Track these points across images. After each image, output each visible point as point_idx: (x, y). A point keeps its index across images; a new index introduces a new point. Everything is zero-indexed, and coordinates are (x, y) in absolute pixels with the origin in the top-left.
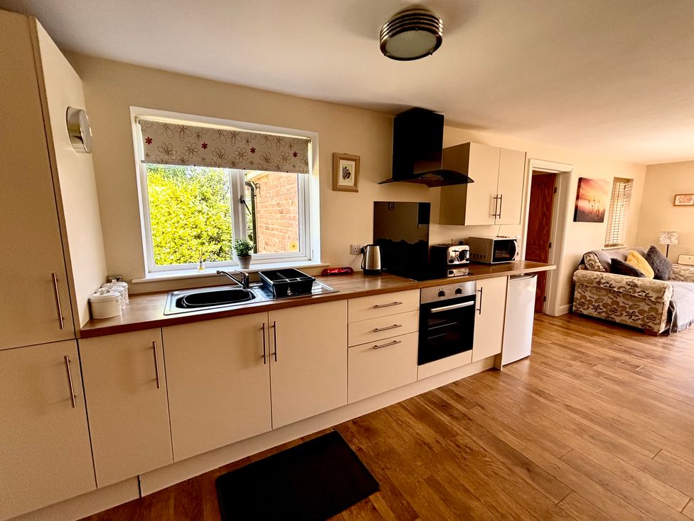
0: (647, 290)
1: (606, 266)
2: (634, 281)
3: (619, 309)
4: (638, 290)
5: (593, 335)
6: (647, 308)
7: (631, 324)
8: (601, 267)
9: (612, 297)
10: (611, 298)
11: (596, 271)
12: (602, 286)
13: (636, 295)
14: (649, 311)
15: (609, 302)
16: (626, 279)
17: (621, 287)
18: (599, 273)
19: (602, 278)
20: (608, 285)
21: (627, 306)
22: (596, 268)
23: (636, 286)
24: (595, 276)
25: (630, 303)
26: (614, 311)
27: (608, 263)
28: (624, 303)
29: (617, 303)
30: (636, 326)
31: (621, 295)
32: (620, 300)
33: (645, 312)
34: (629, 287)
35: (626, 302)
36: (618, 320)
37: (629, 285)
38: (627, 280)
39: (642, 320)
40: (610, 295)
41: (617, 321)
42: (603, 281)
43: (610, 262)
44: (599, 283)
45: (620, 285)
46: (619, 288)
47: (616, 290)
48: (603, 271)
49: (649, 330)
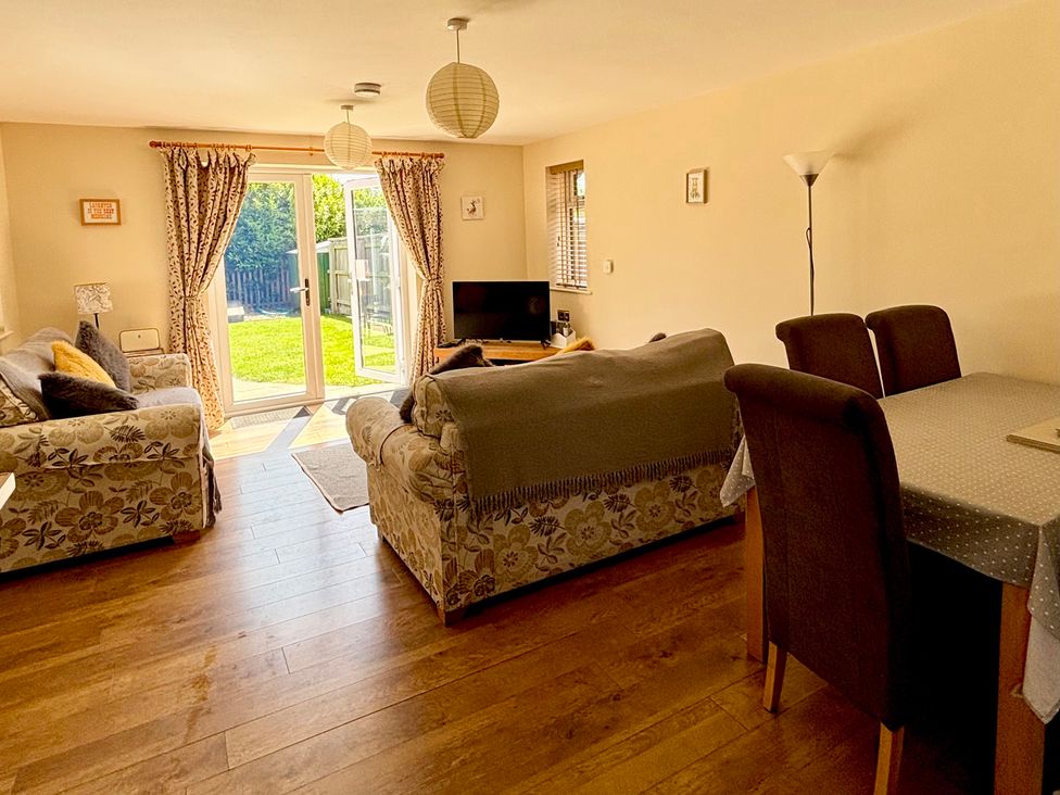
0: (164, 436)
1: (36, 402)
2: (130, 423)
3: (106, 512)
4: (144, 444)
5: (95, 630)
6: (167, 481)
7: (143, 538)
8: (24, 410)
9: (79, 486)
10: (76, 491)
11: (10, 425)
12: (48, 465)
13: (143, 459)
14: (175, 487)
15: (74, 501)
16: (104, 423)
17: (102, 451)
18: (24, 429)
19: (43, 442)
20: (66, 457)
21: (123, 495)
22: (10, 415)
23: (136, 435)
24: (18, 442)
25: (129, 484)
26: (93, 523)
27: (35, 392)
28: (114, 490)
29: (98, 496)
30: (155, 536)
31: (101, 472)
32: (103, 487)
33: (164, 491)
34: (123, 444)
35: (117, 485)
36: (107, 542)
37: (120, 438)
38: (112, 427)
39: (165, 514)
40: (73, 483)
41: (107, 545)
42: (47, 450)
43: (38, 386)
44: (37, 459)
45: (98, 445)
46: (97, 456)
47: (90, 462)
48: (31, 421)
49: (183, 533)
